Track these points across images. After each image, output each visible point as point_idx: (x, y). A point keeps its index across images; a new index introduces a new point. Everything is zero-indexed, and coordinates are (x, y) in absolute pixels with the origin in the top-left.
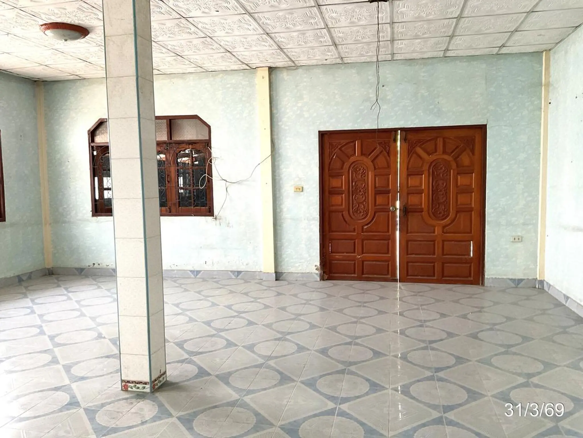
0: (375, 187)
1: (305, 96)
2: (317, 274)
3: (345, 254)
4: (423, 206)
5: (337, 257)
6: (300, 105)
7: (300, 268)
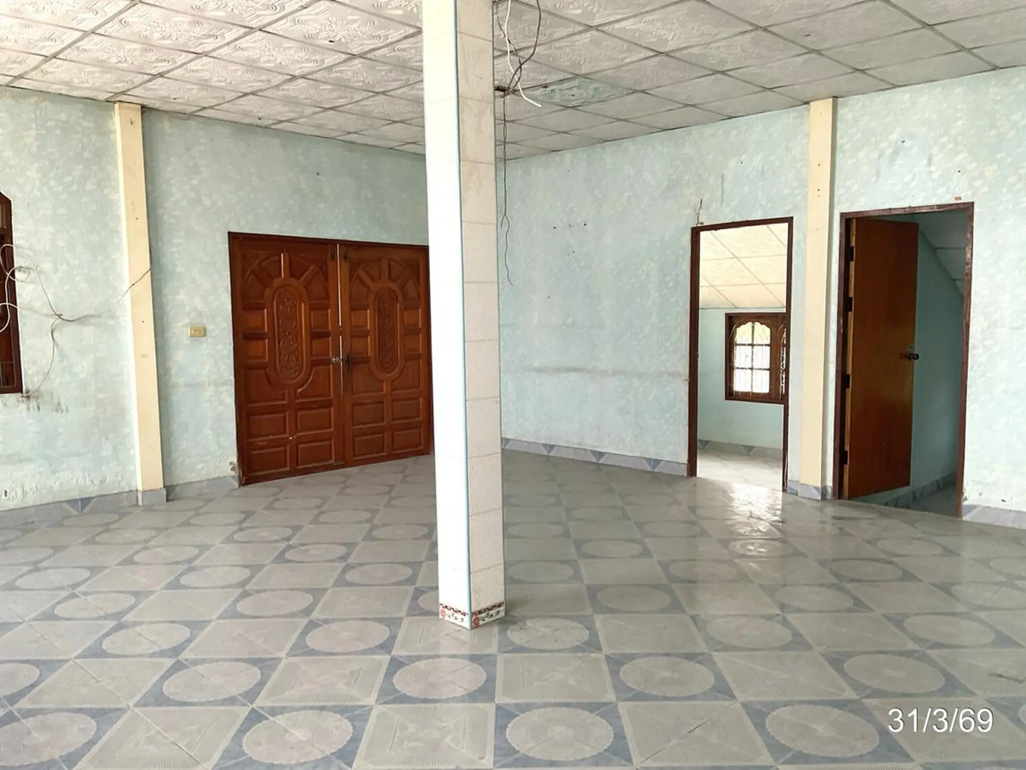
0: (311, 328)
1: (203, 169)
2: (233, 477)
3: (271, 437)
4: (369, 354)
5: (259, 443)
6: (194, 182)
7: (204, 472)
